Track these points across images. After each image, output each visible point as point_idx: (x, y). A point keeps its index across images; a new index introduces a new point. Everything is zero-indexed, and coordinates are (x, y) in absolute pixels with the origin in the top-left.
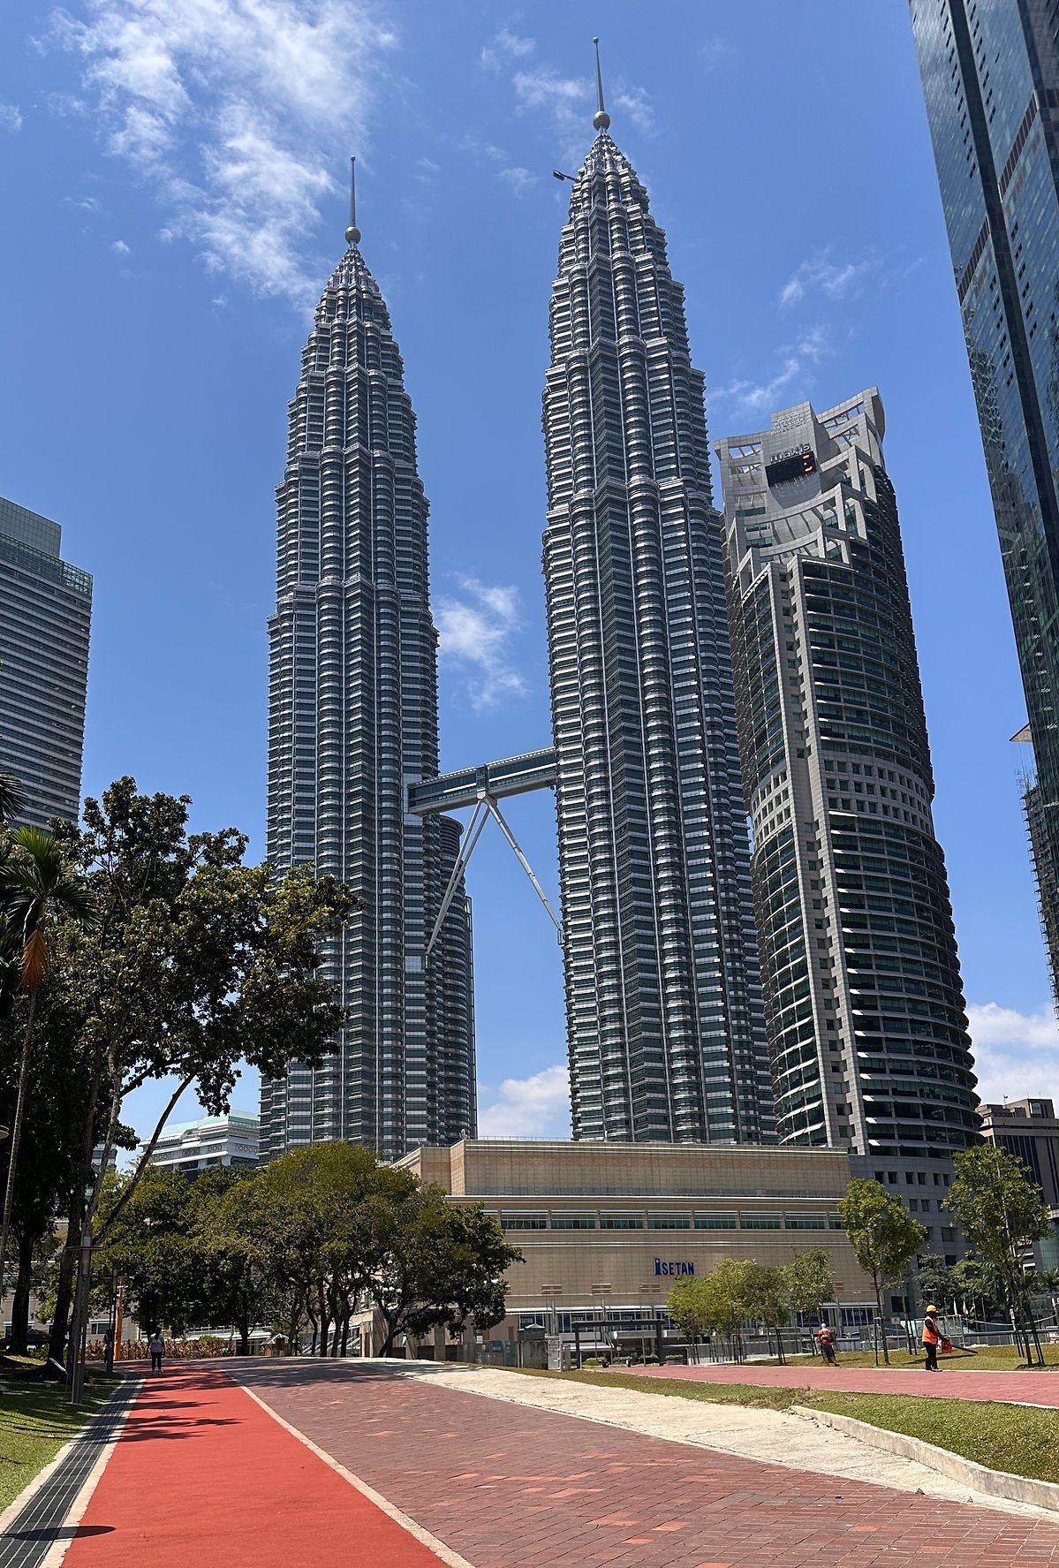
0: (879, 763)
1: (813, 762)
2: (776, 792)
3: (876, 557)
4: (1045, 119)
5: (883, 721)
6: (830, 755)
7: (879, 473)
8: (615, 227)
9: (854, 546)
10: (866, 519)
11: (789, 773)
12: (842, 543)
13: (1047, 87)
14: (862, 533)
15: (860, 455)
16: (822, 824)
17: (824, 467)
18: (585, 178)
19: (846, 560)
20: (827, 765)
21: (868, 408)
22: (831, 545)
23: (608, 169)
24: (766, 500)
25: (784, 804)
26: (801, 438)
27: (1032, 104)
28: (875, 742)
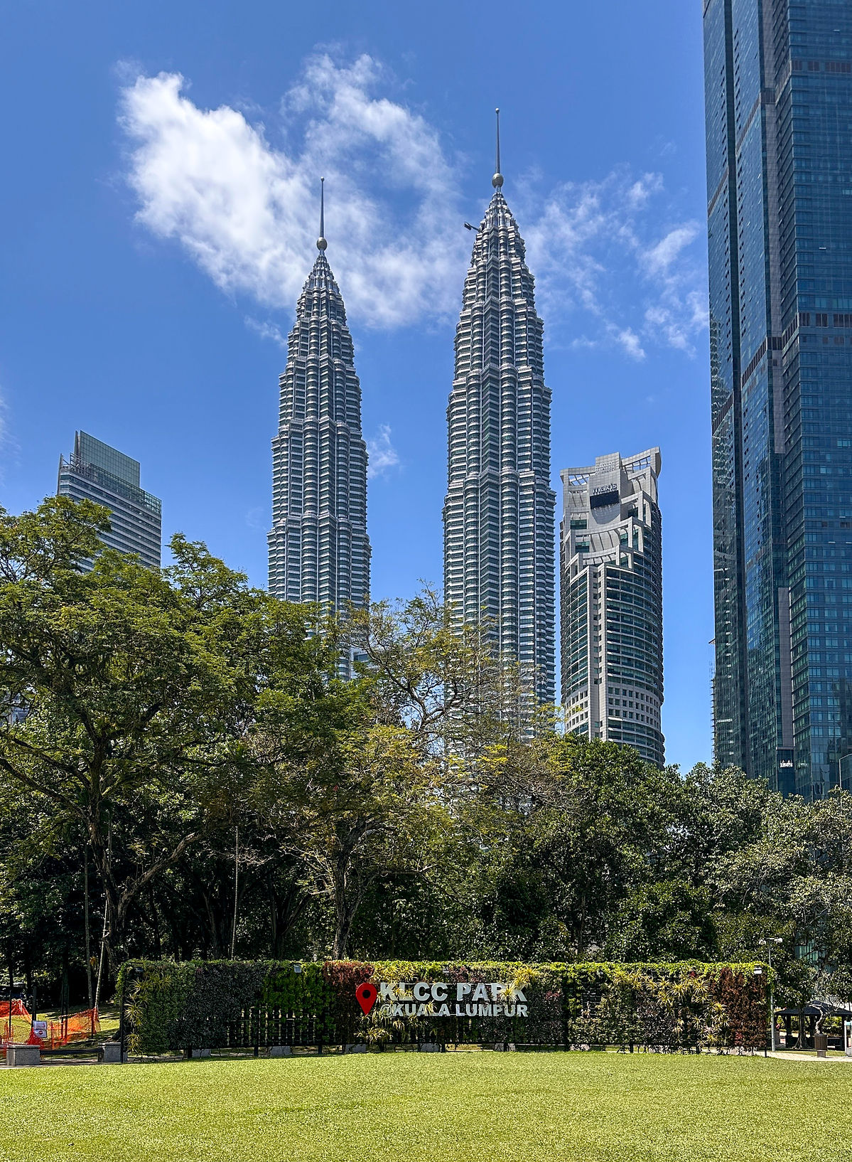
0: (636, 689)
1: (602, 688)
2: (581, 701)
3: (647, 563)
4: (770, 358)
5: (640, 665)
6: (612, 684)
7: (654, 507)
8: (503, 275)
9: (636, 557)
10: (644, 539)
11: (589, 693)
12: (629, 555)
13: (773, 336)
14: (641, 549)
15: (645, 496)
16: (604, 724)
17: (624, 501)
18: (485, 231)
19: (630, 567)
20: (610, 690)
21: (652, 462)
22: (623, 555)
23: (501, 226)
24: (588, 516)
25: (585, 710)
26: (612, 480)
27: (764, 343)
28: (636, 677)
